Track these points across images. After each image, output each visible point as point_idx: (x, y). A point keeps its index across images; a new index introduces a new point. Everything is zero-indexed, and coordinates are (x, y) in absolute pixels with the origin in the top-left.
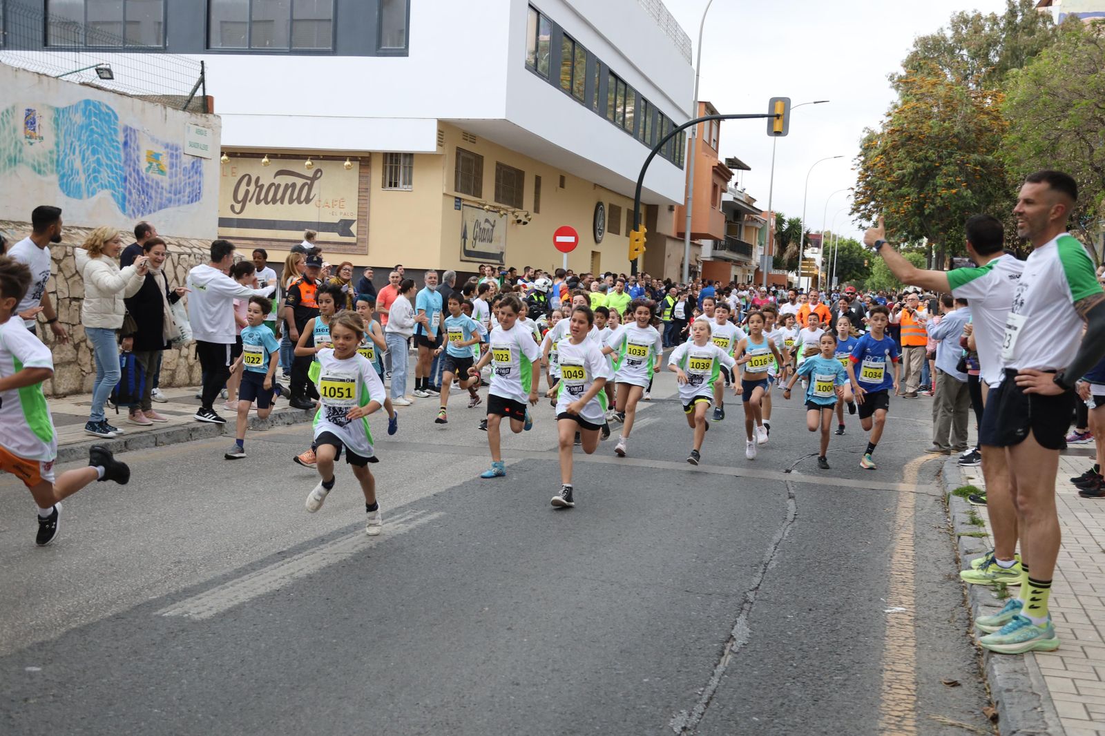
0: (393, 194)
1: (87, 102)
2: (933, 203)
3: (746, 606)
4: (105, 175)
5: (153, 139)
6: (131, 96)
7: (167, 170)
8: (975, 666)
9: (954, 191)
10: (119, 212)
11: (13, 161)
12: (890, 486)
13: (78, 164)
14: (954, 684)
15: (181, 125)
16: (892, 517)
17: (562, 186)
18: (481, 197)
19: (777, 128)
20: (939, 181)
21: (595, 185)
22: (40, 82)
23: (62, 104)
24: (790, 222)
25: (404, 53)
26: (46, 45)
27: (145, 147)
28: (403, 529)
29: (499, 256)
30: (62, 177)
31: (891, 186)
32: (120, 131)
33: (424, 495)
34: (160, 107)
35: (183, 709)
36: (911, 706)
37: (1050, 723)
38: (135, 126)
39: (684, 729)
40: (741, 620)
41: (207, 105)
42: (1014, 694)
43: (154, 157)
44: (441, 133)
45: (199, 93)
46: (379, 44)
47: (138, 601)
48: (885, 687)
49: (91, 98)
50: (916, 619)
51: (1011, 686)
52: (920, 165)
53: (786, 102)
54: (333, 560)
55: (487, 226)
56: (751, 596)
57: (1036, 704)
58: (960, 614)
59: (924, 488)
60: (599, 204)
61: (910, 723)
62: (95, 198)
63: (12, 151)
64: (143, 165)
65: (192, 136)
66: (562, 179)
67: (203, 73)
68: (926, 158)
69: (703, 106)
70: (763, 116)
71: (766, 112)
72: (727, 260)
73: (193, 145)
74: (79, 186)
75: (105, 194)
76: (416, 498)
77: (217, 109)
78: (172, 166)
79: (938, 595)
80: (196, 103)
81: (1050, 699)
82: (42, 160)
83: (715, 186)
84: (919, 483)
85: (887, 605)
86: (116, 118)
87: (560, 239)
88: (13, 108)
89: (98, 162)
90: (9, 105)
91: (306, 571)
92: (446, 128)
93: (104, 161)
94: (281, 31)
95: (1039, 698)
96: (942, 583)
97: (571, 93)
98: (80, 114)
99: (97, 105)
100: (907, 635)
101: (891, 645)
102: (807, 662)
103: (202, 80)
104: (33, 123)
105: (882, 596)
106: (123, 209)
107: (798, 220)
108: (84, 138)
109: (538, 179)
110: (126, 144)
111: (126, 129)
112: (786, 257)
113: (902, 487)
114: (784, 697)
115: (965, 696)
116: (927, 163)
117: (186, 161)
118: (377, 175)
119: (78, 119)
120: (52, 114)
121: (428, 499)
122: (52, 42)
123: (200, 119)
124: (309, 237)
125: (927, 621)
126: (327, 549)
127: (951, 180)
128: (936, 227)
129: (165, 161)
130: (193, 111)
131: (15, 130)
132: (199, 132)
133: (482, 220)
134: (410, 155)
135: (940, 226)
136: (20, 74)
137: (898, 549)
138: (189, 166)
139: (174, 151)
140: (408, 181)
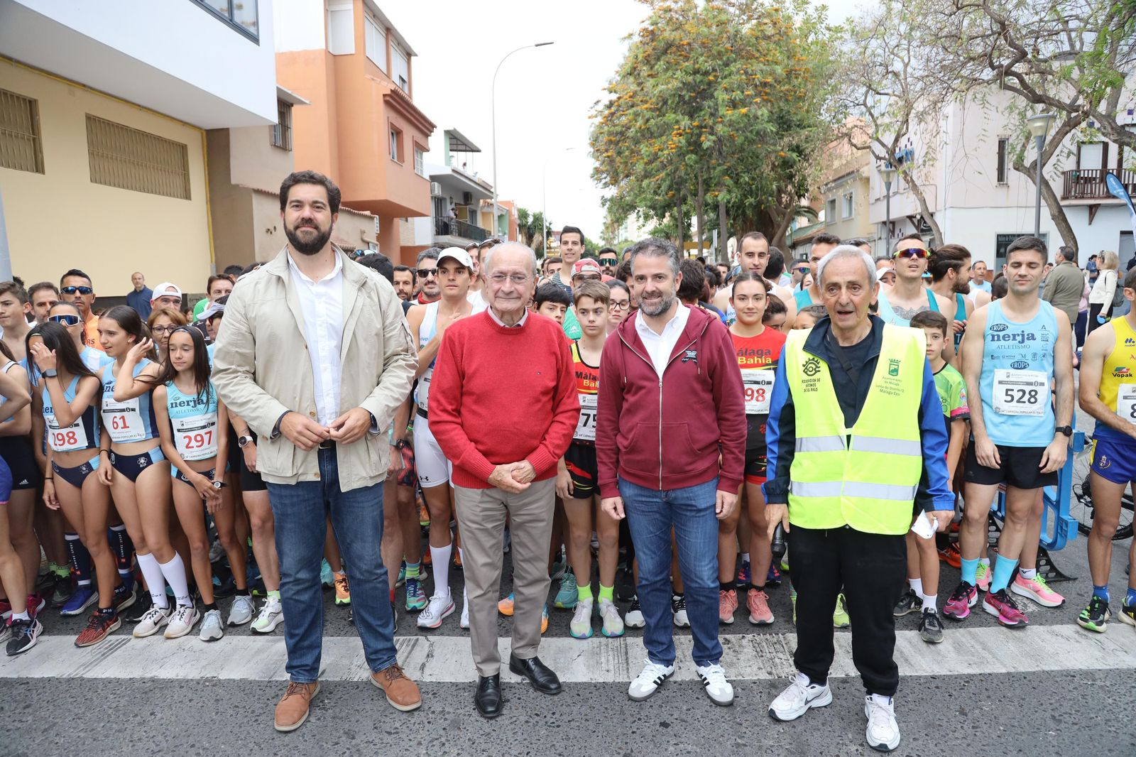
2: (712, 134)
9: (744, 110)
20: (721, 96)
24: (534, 216)
31: (648, 114)
52: (690, 79)
107: (540, 214)
116: (699, 78)
127: (737, 95)
128: (719, 168)
135: (725, 167)
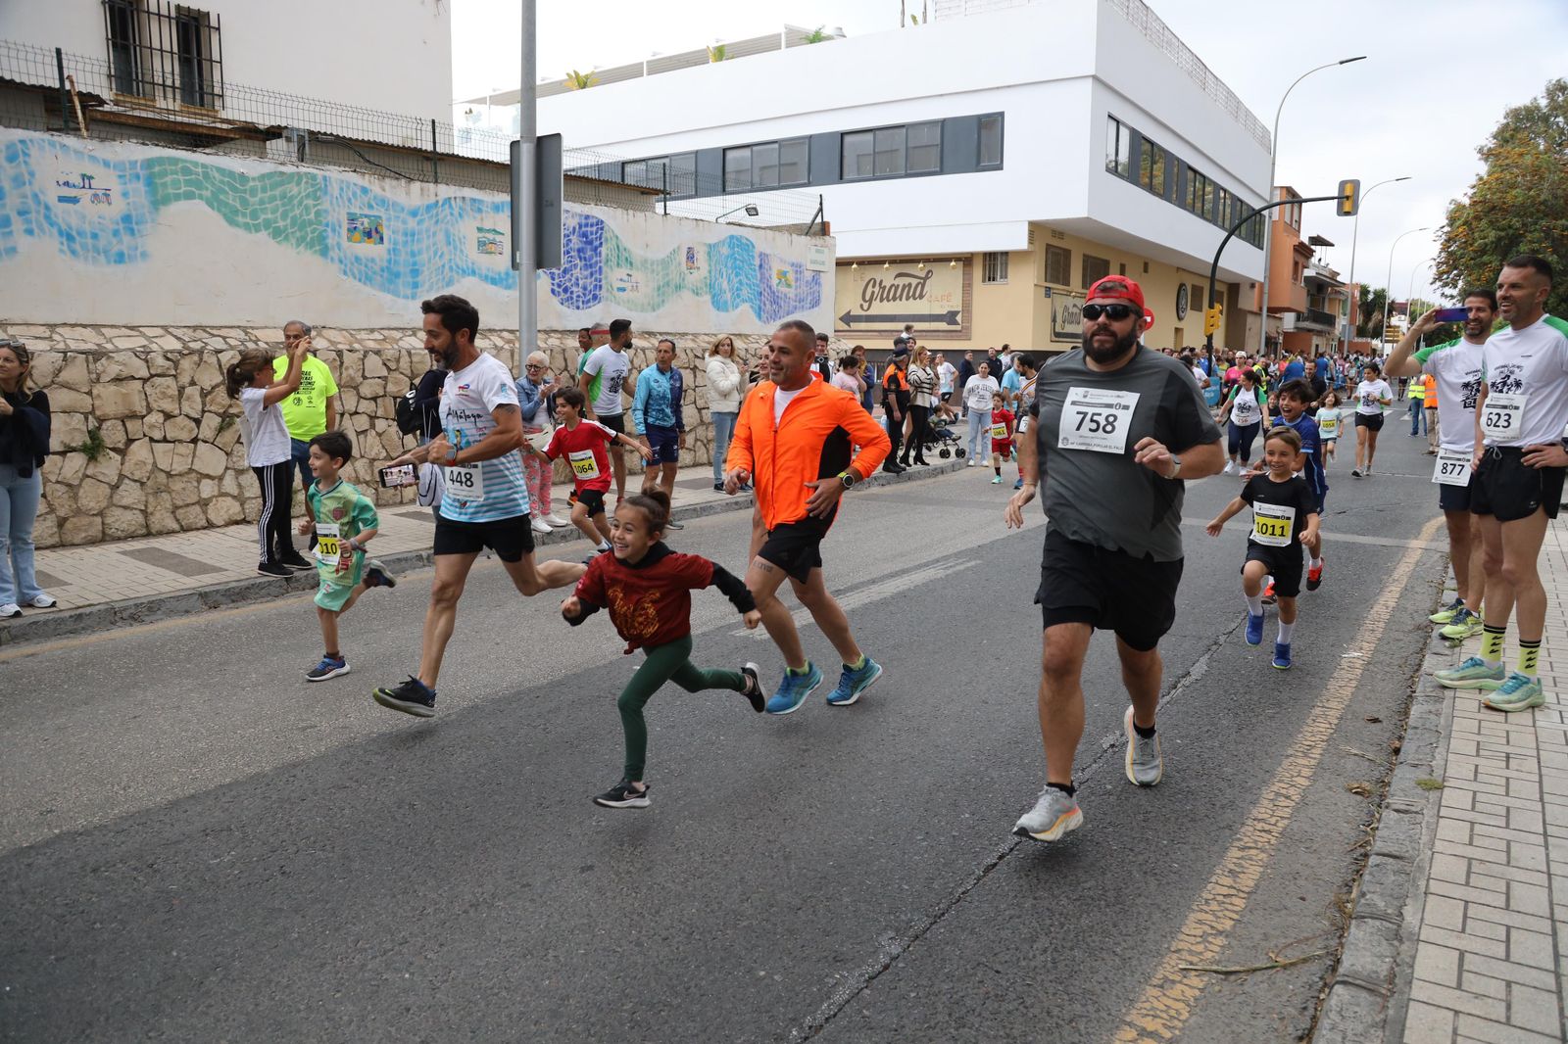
0: (991, 286)
1: (732, 237)
3: (1214, 647)
4: (745, 292)
5: (781, 260)
6: (764, 228)
7: (793, 283)
8: (1403, 706)
10: (756, 320)
11: (678, 287)
12: (1401, 542)
13: (725, 285)
14: (1376, 721)
15: (804, 249)
16: (1389, 572)
17: (1146, 270)
18: (1068, 284)
19: (1347, 209)
21: (1178, 269)
22: (697, 225)
23: (712, 241)
24: (1375, 293)
25: (1000, 167)
26: (724, 191)
27: (776, 267)
28: (941, 574)
30: (713, 297)
31: (1472, 255)
32: (756, 255)
33: (970, 546)
34: (787, 235)
35: (727, 704)
36: (1325, 738)
37: (1438, 757)
38: (768, 252)
39: (1112, 746)
40: (1204, 659)
41: (824, 229)
42: (1419, 731)
43: (783, 274)
44: (1031, 234)
45: (819, 220)
46: (978, 162)
47: (723, 623)
48: (1309, 721)
49: (735, 234)
50: (1369, 663)
51: (1419, 725)
52: (1503, 234)
53: (1356, 184)
54: (876, 598)
56: (1222, 639)
57: (1433, 740)
58: (1413, 660)
59: (1434, 545)
60: (1182, 285)
61: (1316, 753)
62: (739, 309)
63: (677, 280)
64: (775, 281)
65: (813, 255)
66: (1146, 265)
67: (821, 204)
68: (1510, 227)
69: (1284, 191)
70: (1333, 198)
71: (1336, 195)
72: (1309, 331)
73: (814, 262)
74: (726, 302)
75: (745, 307)
76: (963, 548)
77: (832, 230)
78: (797, 280)
79: (1401, 644)
80: (816, 228)
81: (1449, 737)
82: (699, 285)
83: (1296, 264)
84: (1432, 540)
85: (1347, 650)
86: (753, 247)
88: (679, 248)
89: (740, 283)
90: (676, 246)
91: (852, 606)
92: (1036, 228)
93: (745, 281)
94: (899, 159)
95: (1441, 735)
96: (1410, 632)
97: (1150, 188)
98: (727, 246)
99: (739, 239)
100: (1353, 677)
101: (1332, 685)
102: (1247, 697)
103: (821, 210)
104: (692, 258)
105: (1346, 642)
106: (760, 318)
107: (1384, 290)
108: (729, 265)
110: (761, 266)
111: (761, 254)
112: (1371, 325)
113: (1414, 543)
114: (1212, 725)
115: (1381, 733)
116: (1511, 232)
117: (808, 275)
118: (978, 272)
119: (725, 250)
120: (706, 249)
121: (972, 550)
122: (728, 189)
123: (819, 241)
124: (908, 329)
125: (1379, 666)
126: (875, 588)
129: (791, 276)
130: (815, 234)
131: (680, 264)
132: (817, 251)
133: (1070, 306)
134: (1006, 254)
136: (683, 222)
137: (1382, 600)
138: (810, 279)
139: (798, 268)
140: (1004, 276)
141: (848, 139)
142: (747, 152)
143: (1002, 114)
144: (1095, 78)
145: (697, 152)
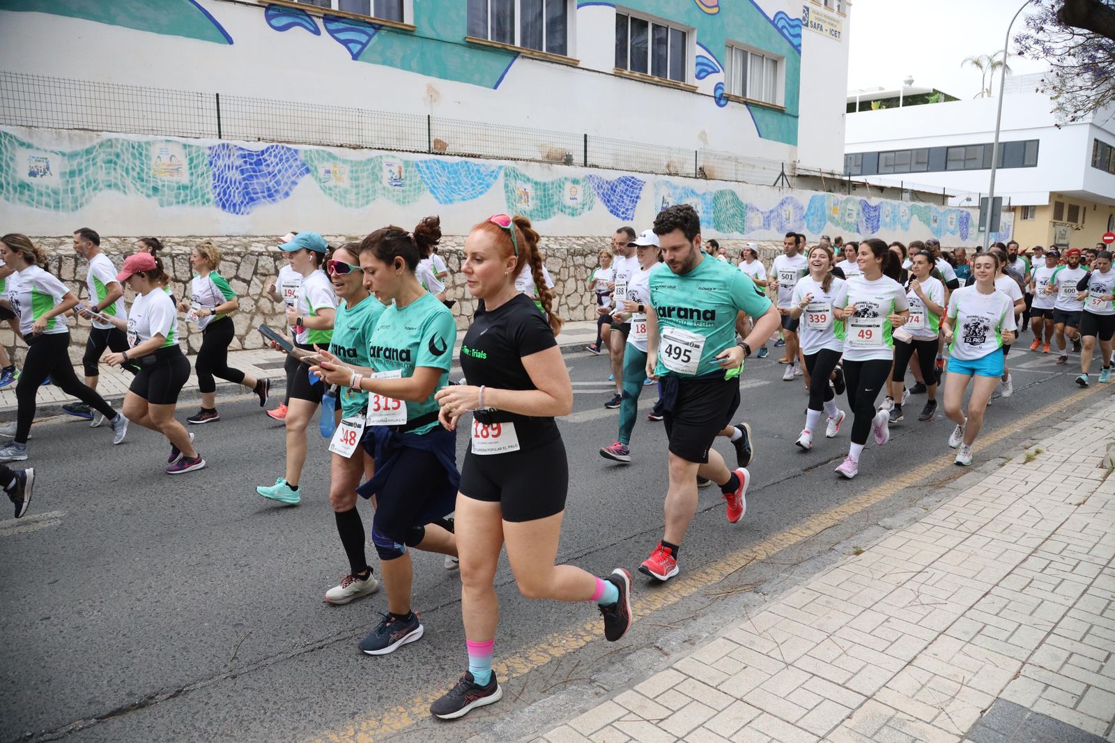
0: (1025, 222)
17: (1095, 209)
18: (1062, 220)
21: (1110, 206)
25: (1035, 165)
26: (878, 173)
29: (1067, 245)
44: (1050, 197)
46: (1023, 163)
55: (1063, 232)
60: (1111, 216)
66: (1095, 206)
87: (1105, 238)
92: (1052, 194)
94: (980, 162)
97: (1108, 171)
109: (1085, 208)
118: (1019, 214)
122: (880, 171)
133: (1062, 230)
134: (1034, 207)
140: (1032, 217)
141: (950, 150)
142: (893, 154)
143: (1038, 141)
144: (1091, 124)
145: (863, 154)
